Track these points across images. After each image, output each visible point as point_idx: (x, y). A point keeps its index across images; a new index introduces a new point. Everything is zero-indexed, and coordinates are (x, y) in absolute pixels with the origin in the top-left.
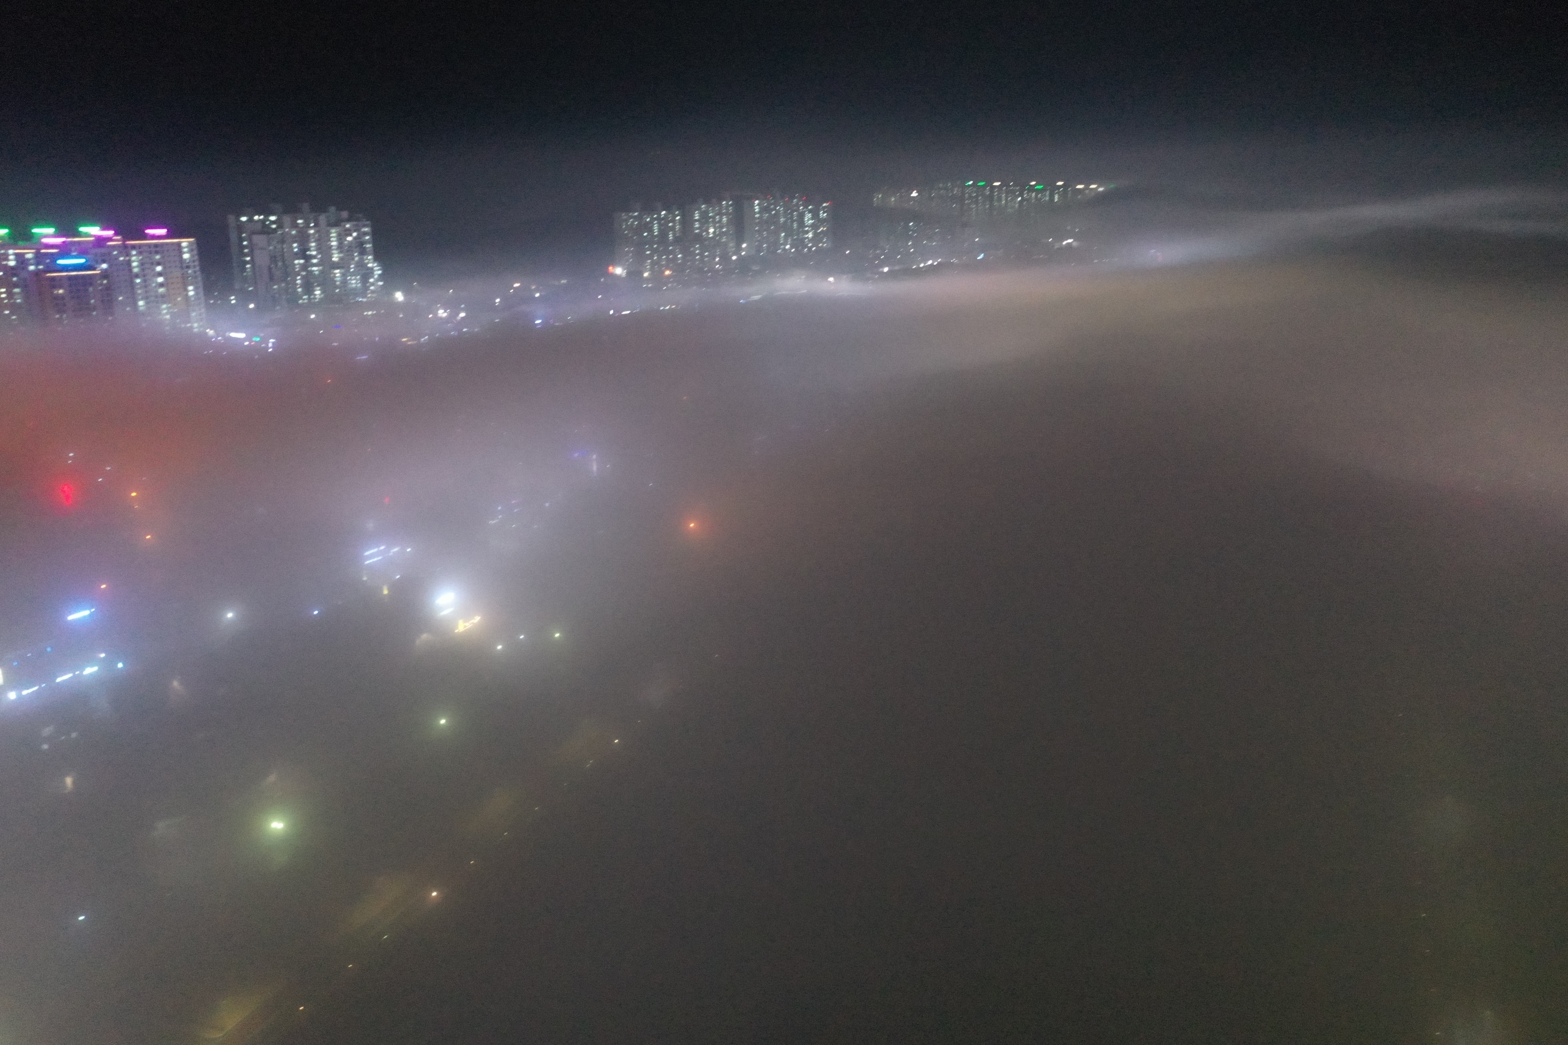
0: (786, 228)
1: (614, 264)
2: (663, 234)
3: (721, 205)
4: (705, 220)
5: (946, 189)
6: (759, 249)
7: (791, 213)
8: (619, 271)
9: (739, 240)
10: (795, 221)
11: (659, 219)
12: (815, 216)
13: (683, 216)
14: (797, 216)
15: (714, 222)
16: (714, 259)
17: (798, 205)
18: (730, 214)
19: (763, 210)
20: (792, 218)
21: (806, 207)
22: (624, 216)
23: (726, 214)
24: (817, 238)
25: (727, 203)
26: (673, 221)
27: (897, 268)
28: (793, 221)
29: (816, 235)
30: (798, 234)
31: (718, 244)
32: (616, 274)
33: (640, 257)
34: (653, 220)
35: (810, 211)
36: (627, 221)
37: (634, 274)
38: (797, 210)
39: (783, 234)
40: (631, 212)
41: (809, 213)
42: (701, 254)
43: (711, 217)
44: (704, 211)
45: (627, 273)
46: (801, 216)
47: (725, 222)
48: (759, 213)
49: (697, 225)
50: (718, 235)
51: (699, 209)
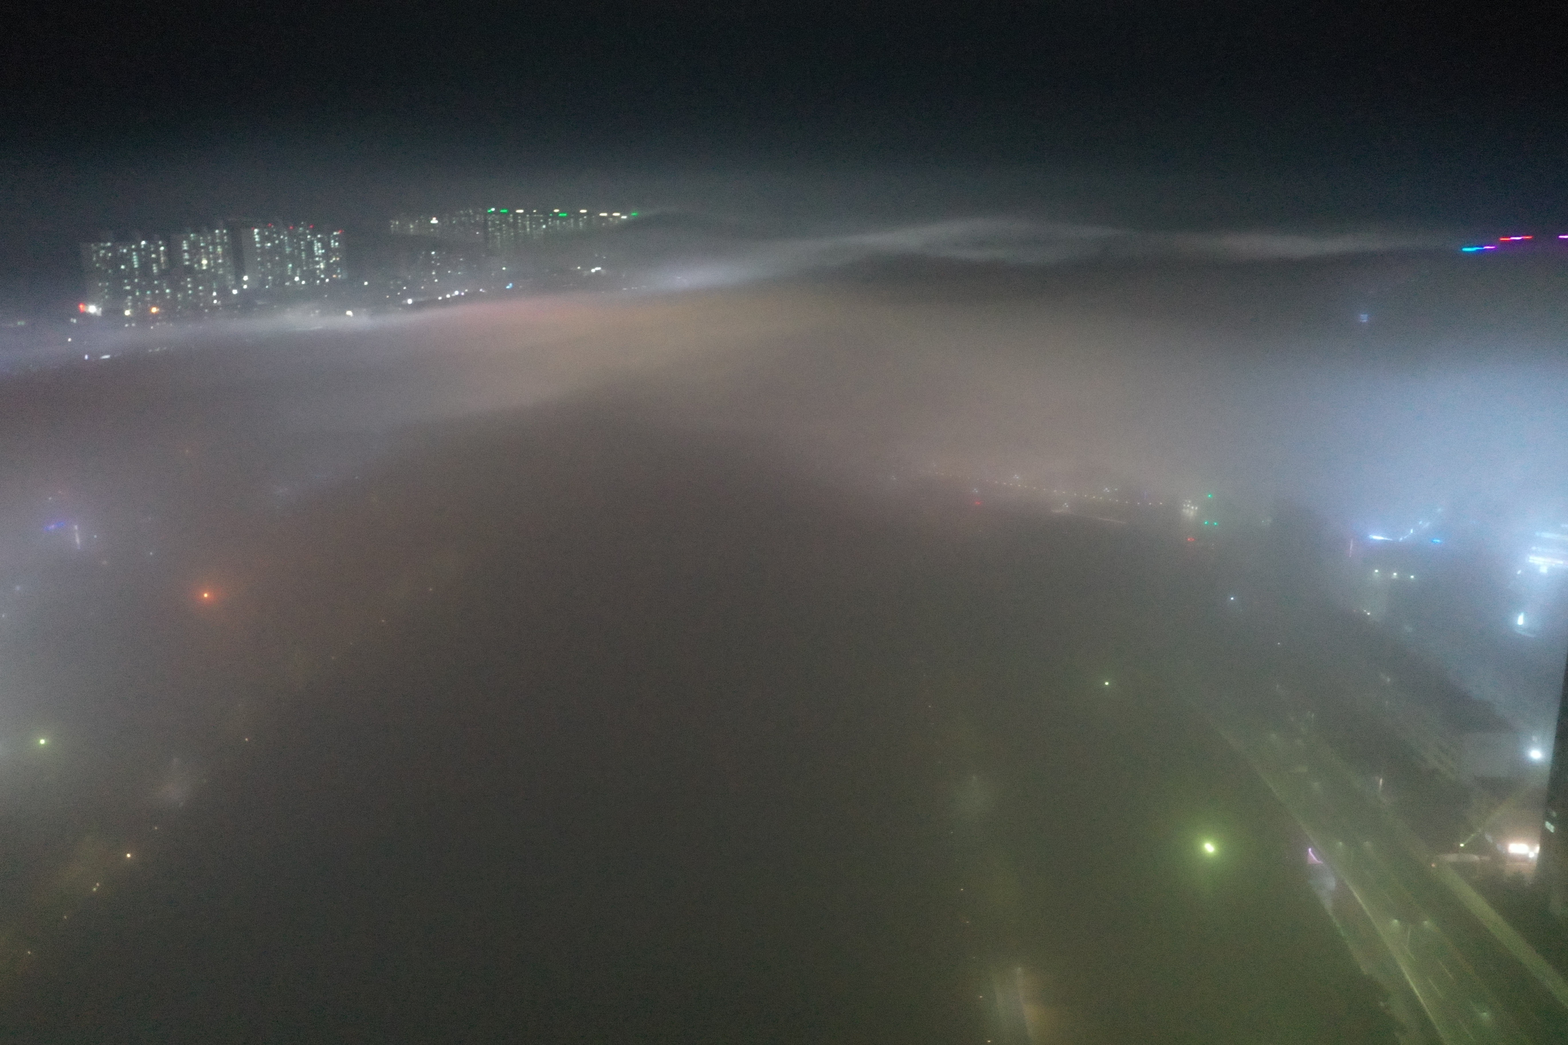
0: (292, 258)
1: (87, 301)
2: (145, 265)
3: (214, 235)
4: (195, 249)
5: (468, 215)
6: (263, 282)
7: (298, 243)
8: (92, 309)
9: (239, 272)
10: (303, 251)
11: (138, 250)
12: (326, 245)
13: (167, 246)
14: (305, 246)
15: (208, 254)
16: (210, 293)
17: (305, 235)
18: (226, 243)
19: (264, 239)
20: (299, 248)
21: (315, 236)
22: (94, 247)
23: (222, 244)
24: (329, 270)
25: (221, 232)
26: (157, 251)
27: (421, 299)
28: (300, 251)
29: (328, 265)
30: (307, 264)
31: (215, 277)
32: (89, 314)
33: (118, 295)
34: (130, 251)
35: (319, 240)
36: (97, 252)
37: (112, 313)
38: (305, 239)
39: (290, 265)
40: (100, 241)
41: (318, 242)
42: (195, 288)
43: (202, 247)
44: (194, 242)
45: (103, 313)
46: (310, 245)
47: (220, 253)
48: (259, 242)
49: (186, 256)
50: (213, 267)
51: (187, 238)
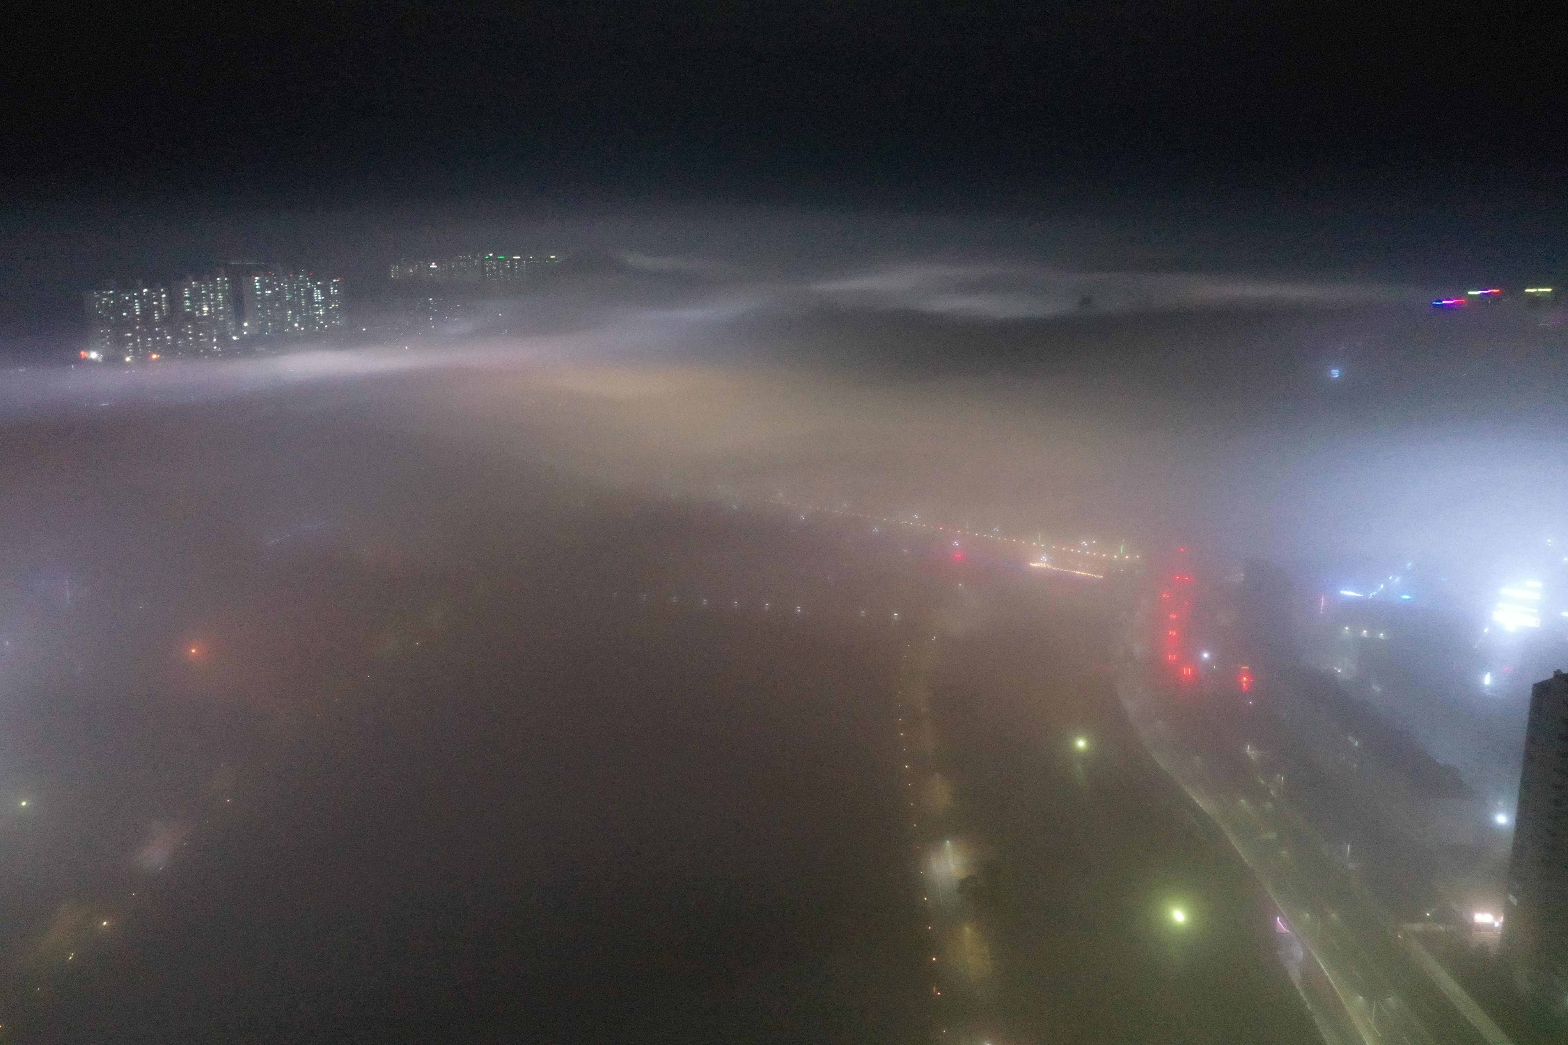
0: (290, 304)
1: (88, 348)
2: (147, 312)
3: (215, 283)
4: (196, 298)
5: (466, 260)
6: (264, 327)
7: (298, 289)
8: (94, 355)
9: (240, 319)
10: (302, 297)
11: (140, 297)
12: (325, 291)
13: (168, 293)
14: (305, 292)
15: (209, 300)
16: (212, 339)
17: (304, 281)
18: (227, 291)
19: (264, 286)
20: (298, 295)
21: (315, 283)
22: (96, 295)
23: (222, 291)
24: (328, 315)
25: (223, 280)
26: (159, 299)
28: (300, 298)
29: (327, 311)
30: (307, 311)
31: (215, 323)
32: (91, 360)
33: (120, 342)
34: (133, 298)
35: (318, 287)
36: (100, 300)
37: (113, 359)
38: (304, 286)
39: (290, 312)
40: (103, 289)
41: (317, 289)
42: (195, 336)
43: (204, 295)
44: (195, 289)
45: (104, 359)
46: (310, 293)
47: (221, 300)
48: (260, 290)
49: (188, 303)
50: (214, 314)
51: (189, 286)
